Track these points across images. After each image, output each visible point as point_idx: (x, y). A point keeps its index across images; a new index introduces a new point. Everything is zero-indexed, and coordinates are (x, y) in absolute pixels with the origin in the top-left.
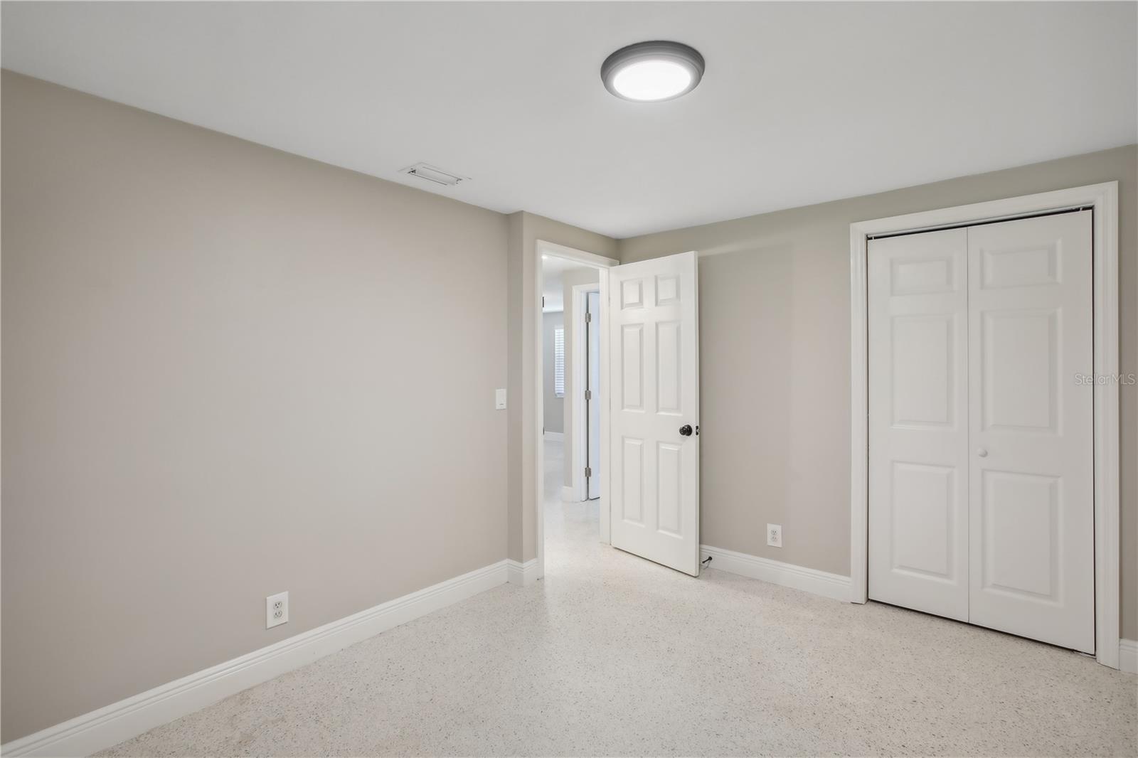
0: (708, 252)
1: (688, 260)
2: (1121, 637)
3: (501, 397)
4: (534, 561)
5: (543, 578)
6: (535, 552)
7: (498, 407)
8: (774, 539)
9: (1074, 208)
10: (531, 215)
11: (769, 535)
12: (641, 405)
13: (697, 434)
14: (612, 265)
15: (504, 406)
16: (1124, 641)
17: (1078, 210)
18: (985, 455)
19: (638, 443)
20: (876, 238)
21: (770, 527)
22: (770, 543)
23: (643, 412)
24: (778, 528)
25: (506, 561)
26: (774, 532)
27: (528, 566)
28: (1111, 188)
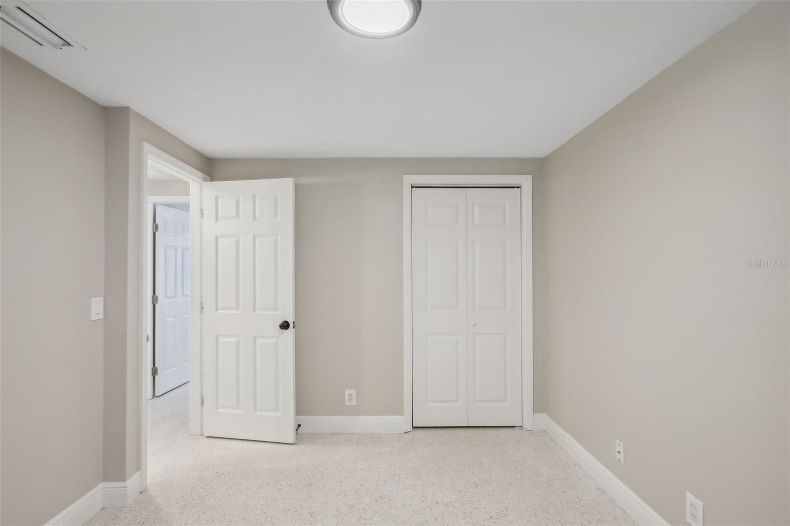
0: (304, 180)
1: (287, 184)
2: (533, 413)
3: (97, 307)
4: (137, 474)
5: (146, 489)
6: (139, 466)
7: (94, 317)
8: (350, 400)
9: (513, 186)
10: (138, 115)
11: (347, 398)
12: (237, 307)
13: (294, 327)
14: (205, 180)
15: (101, 316)
16: (535, 415)
17: (514, 187)
18: (475, 326)
19: (234, 340)
20: (416, 187)
21: (347, 392)
22: (347, 403)
23: (240, 312)
24: (353, 392)
25: (101, 485)
26: (350, 395)
27: (132, 483)
28: (529, 178)
